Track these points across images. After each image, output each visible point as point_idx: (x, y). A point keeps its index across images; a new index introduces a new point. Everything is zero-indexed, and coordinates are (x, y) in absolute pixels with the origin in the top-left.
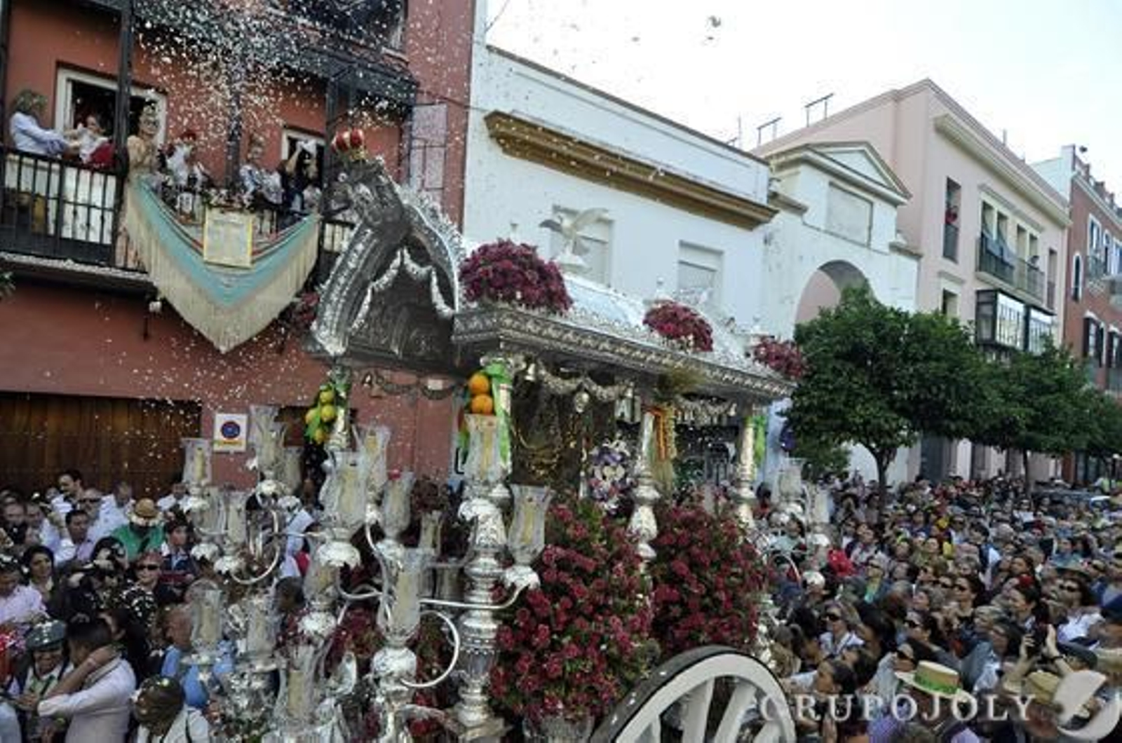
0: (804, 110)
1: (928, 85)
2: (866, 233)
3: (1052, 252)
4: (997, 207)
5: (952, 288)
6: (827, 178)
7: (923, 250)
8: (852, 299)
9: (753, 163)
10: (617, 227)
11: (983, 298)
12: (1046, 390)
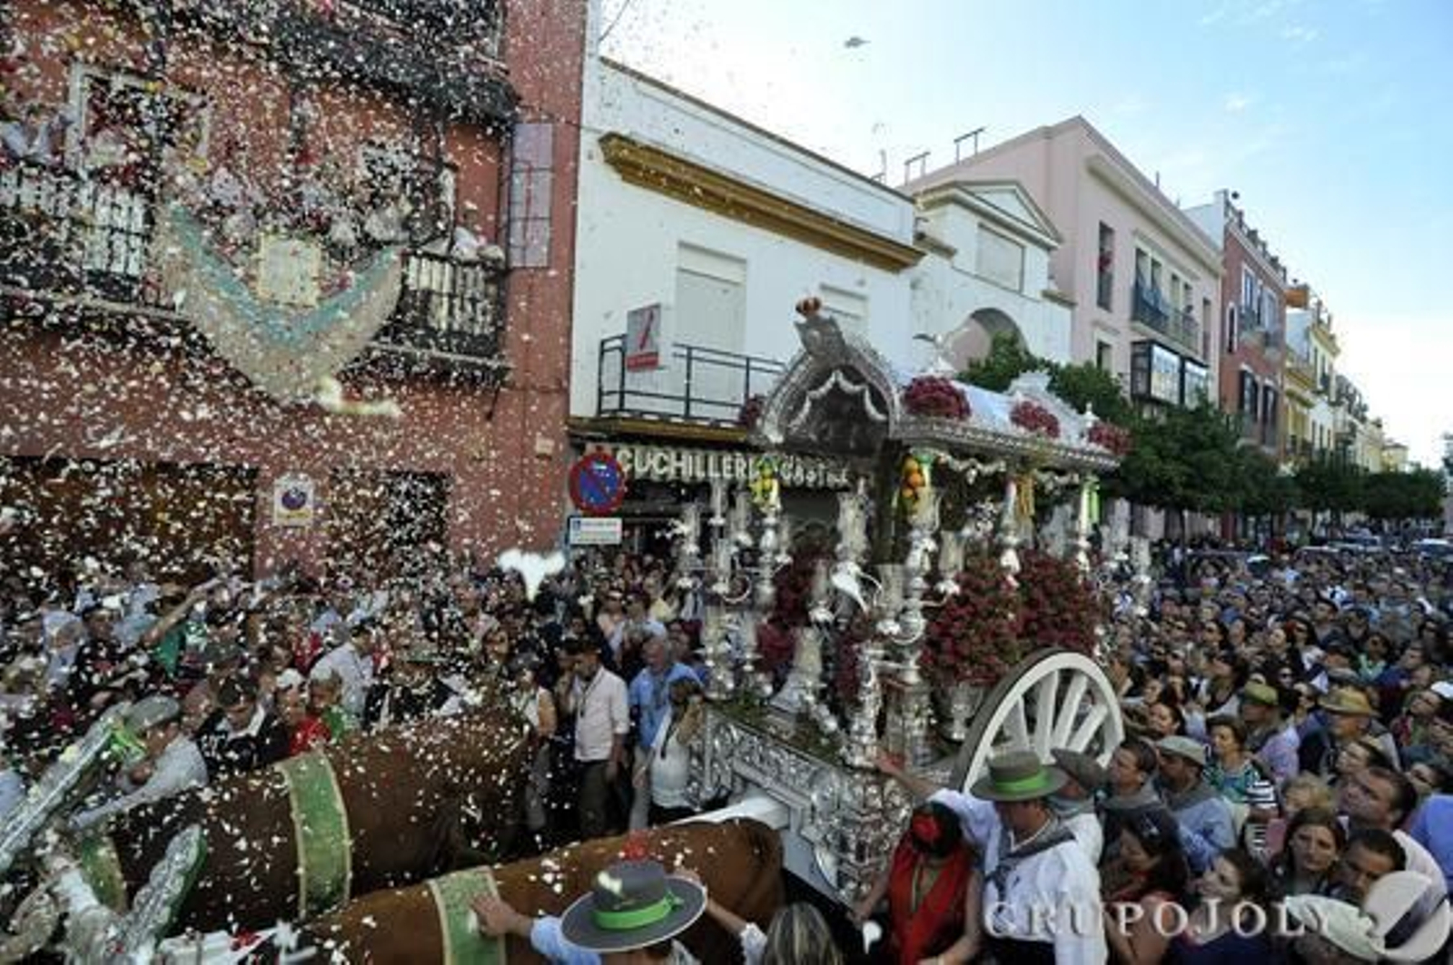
0: (954, 146)
1: (1079, 122)
2: (1017, 280)
3: (1206, 302)
4: (1151, 254)
5: (1106, 339)
6: (977, 219)
7: (1077, 299)
8: (1002, 350)
9: (899, 202)
10: (752, 267)
11: (1139, 350)
12: (1198, 446)
